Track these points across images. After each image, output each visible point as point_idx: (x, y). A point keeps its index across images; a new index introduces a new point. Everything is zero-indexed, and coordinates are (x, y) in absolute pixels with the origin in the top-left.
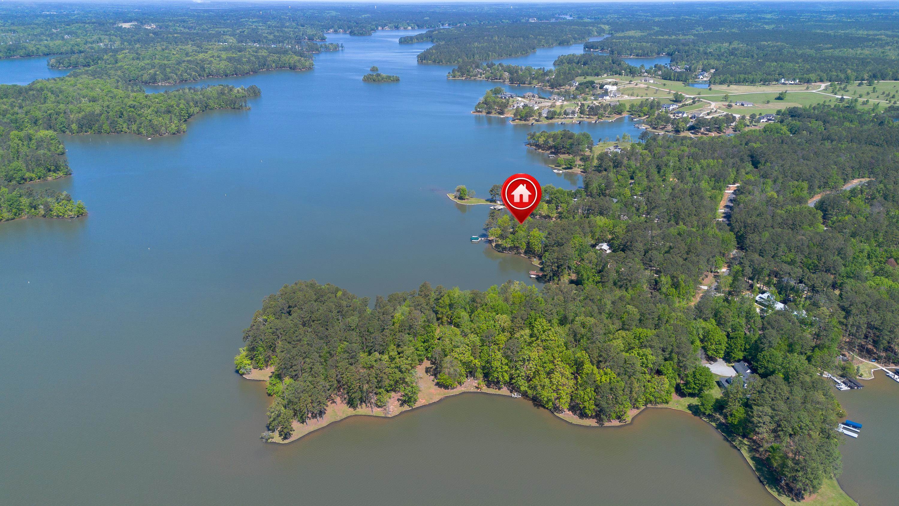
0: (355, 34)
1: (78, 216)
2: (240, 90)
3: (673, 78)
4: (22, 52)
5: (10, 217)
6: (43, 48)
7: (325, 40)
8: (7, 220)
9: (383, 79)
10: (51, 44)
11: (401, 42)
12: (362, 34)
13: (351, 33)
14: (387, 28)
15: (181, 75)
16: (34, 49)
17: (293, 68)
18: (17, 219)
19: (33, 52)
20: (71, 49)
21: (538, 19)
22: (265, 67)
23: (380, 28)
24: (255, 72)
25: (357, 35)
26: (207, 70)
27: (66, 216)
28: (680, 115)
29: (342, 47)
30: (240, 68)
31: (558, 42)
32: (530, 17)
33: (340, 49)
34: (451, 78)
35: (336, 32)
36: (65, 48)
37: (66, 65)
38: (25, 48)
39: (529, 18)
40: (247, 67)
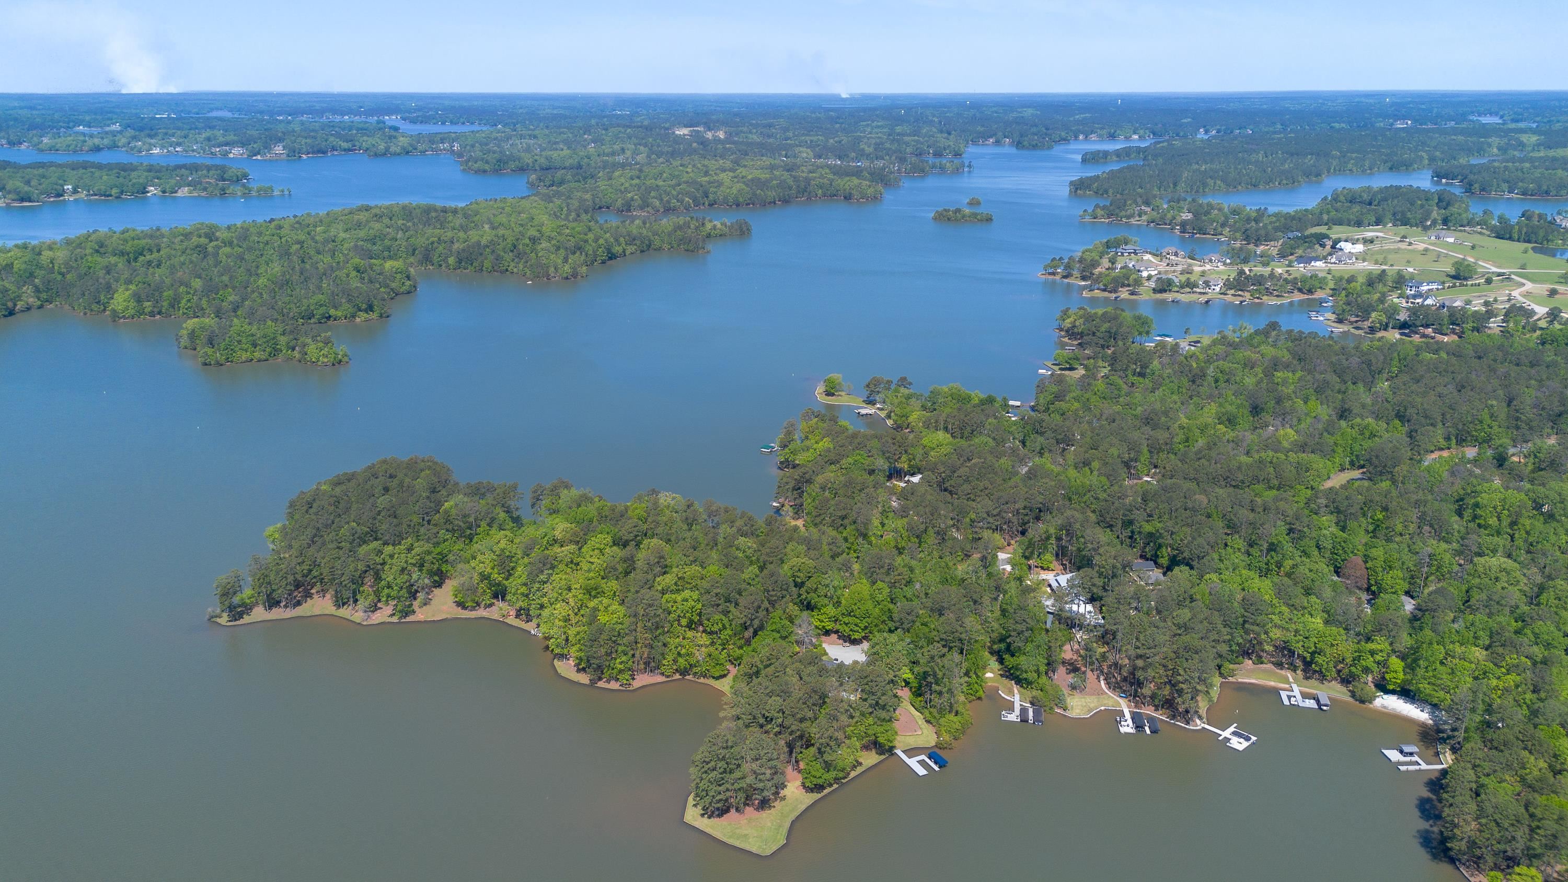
0: (1023, 147)
1: (333, 365)
2: (719, 226)
3: (1516, 236)
4: (513, 165)
5: (263, 357)
6: (543, 160)
7: (960, 155)
8: (259, 361)
9: (964, 217)
10: (555, 154)
11: (1084, 161)
12: (1035, 147)
13: (1019, 145)
14: (1093, 137)
15: (668, 202)
16: (530, 161)
17: (848, 198)
18: (271, 361)
19: (528, 165)
20: (579, 163)
21: (1415, 121)
22: (806, 194)
23: (1081, 137)
24: (786, 201)
25: (1027, 148)
26: (711, 197)
27: (320, 363)
28: (1419, 301)
29: (970, 166)
30: (760, 194)
31: (1389, 164)
32: (1397, 118)
33: (966, 169)
34: (1088, 219)
35: (998, 143)
36: (571, 161)
37: (548, 184)
38: (519, 159)
39: (1396, 121)
40: (771, 194)
